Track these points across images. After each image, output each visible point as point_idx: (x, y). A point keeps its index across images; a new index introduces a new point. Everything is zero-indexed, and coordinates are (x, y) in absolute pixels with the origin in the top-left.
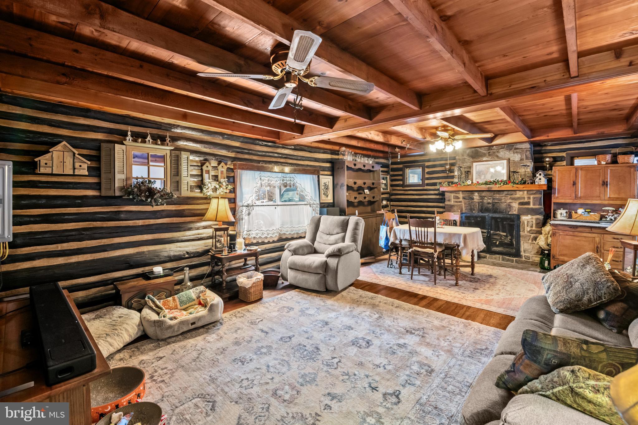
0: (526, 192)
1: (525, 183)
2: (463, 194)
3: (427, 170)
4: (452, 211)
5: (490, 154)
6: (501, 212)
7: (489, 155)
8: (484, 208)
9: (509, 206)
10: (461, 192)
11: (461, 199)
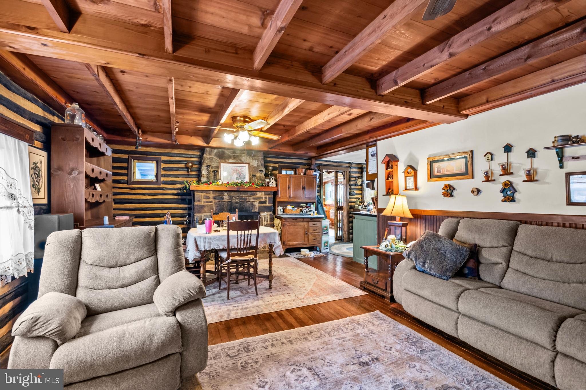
0: (263, 193)
1: (262, 186)
2: (213, 193)
3: (163, 165)
4: (203, 212)
5: (235, 157)
6: (246, 211)
7: (234, 158)
8: (233, 207)
9: (253, 205)
10: (211, 192)
11: (211, 200)
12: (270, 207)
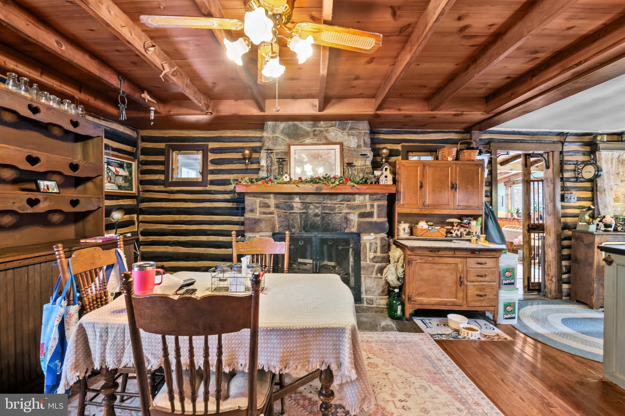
0: (367, 197)
1: (366, 182)
2: (275, 198)
3: (211, 156)
4: (257, 230)
5: (316, 133)
6: (334, 230)
7: (315, 135)
8: (309, 222)
9: (347, 220)
10: (272, 195)
11: (272, 209)
12: (382, 223)
